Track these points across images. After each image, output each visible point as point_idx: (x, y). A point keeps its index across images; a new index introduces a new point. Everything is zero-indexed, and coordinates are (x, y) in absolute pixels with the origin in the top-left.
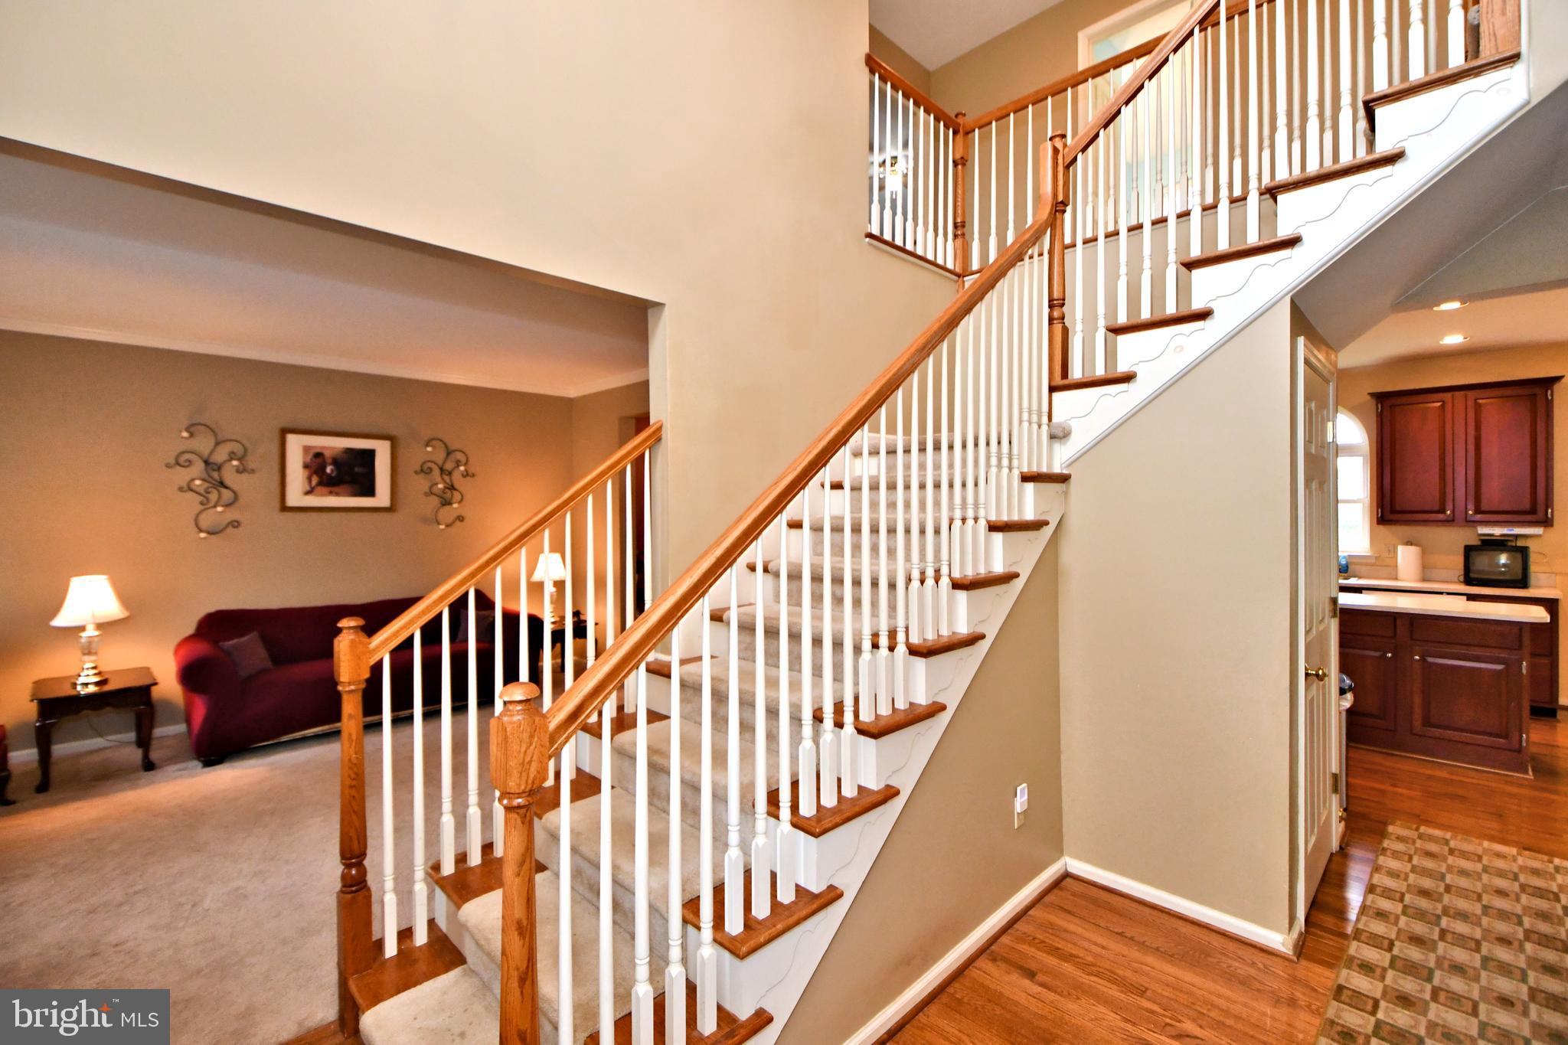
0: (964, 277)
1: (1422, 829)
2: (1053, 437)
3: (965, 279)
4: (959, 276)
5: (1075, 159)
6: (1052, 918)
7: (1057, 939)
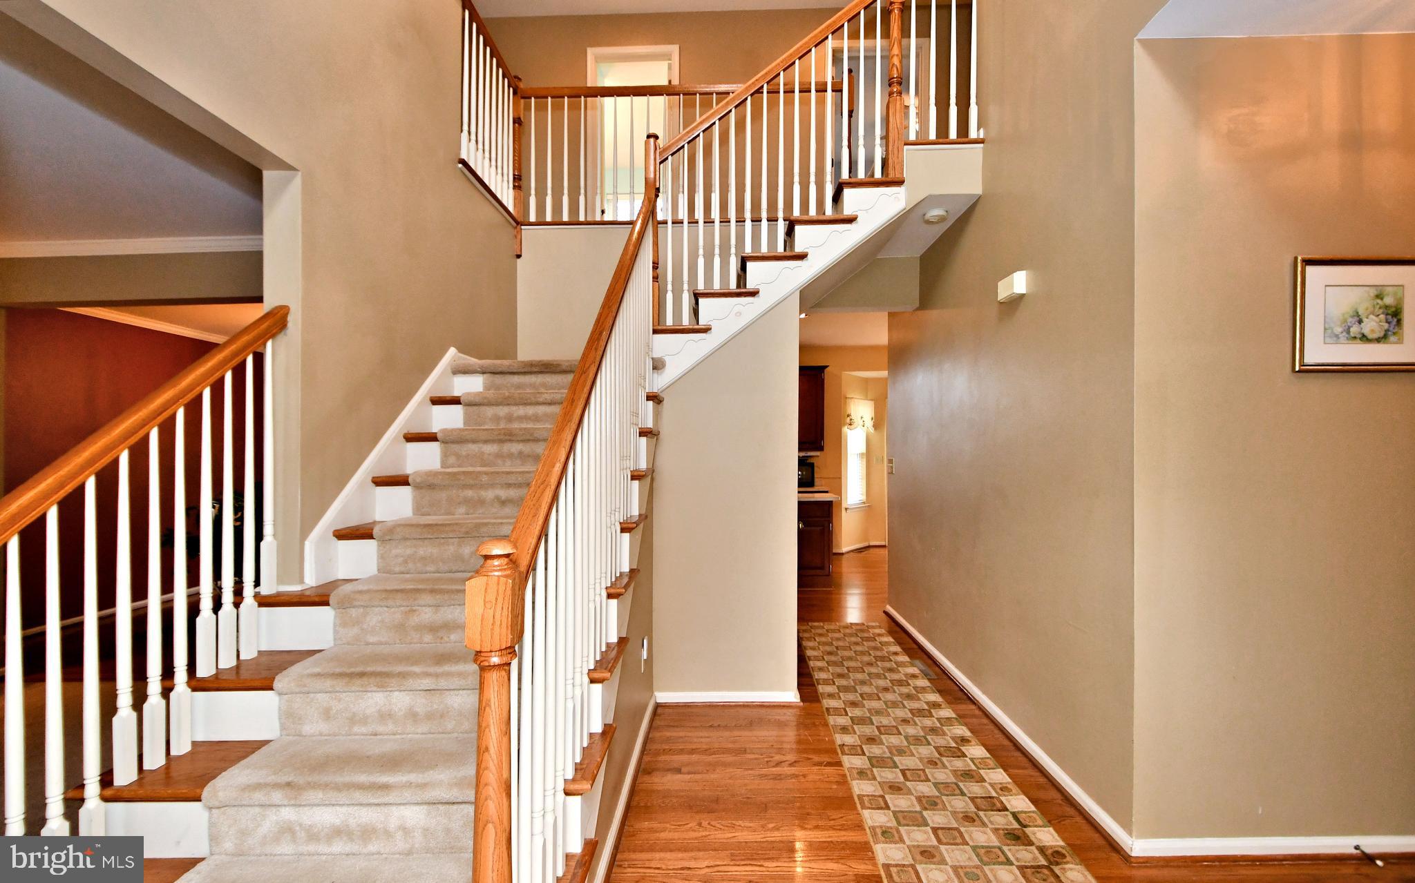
0: (522, 225)
1: (810, 624)
2: (654, 368)
3: (523, 227)
4: (517, 223)
5: (667, 158)
6: (668, 734)
7: (678, 744)
